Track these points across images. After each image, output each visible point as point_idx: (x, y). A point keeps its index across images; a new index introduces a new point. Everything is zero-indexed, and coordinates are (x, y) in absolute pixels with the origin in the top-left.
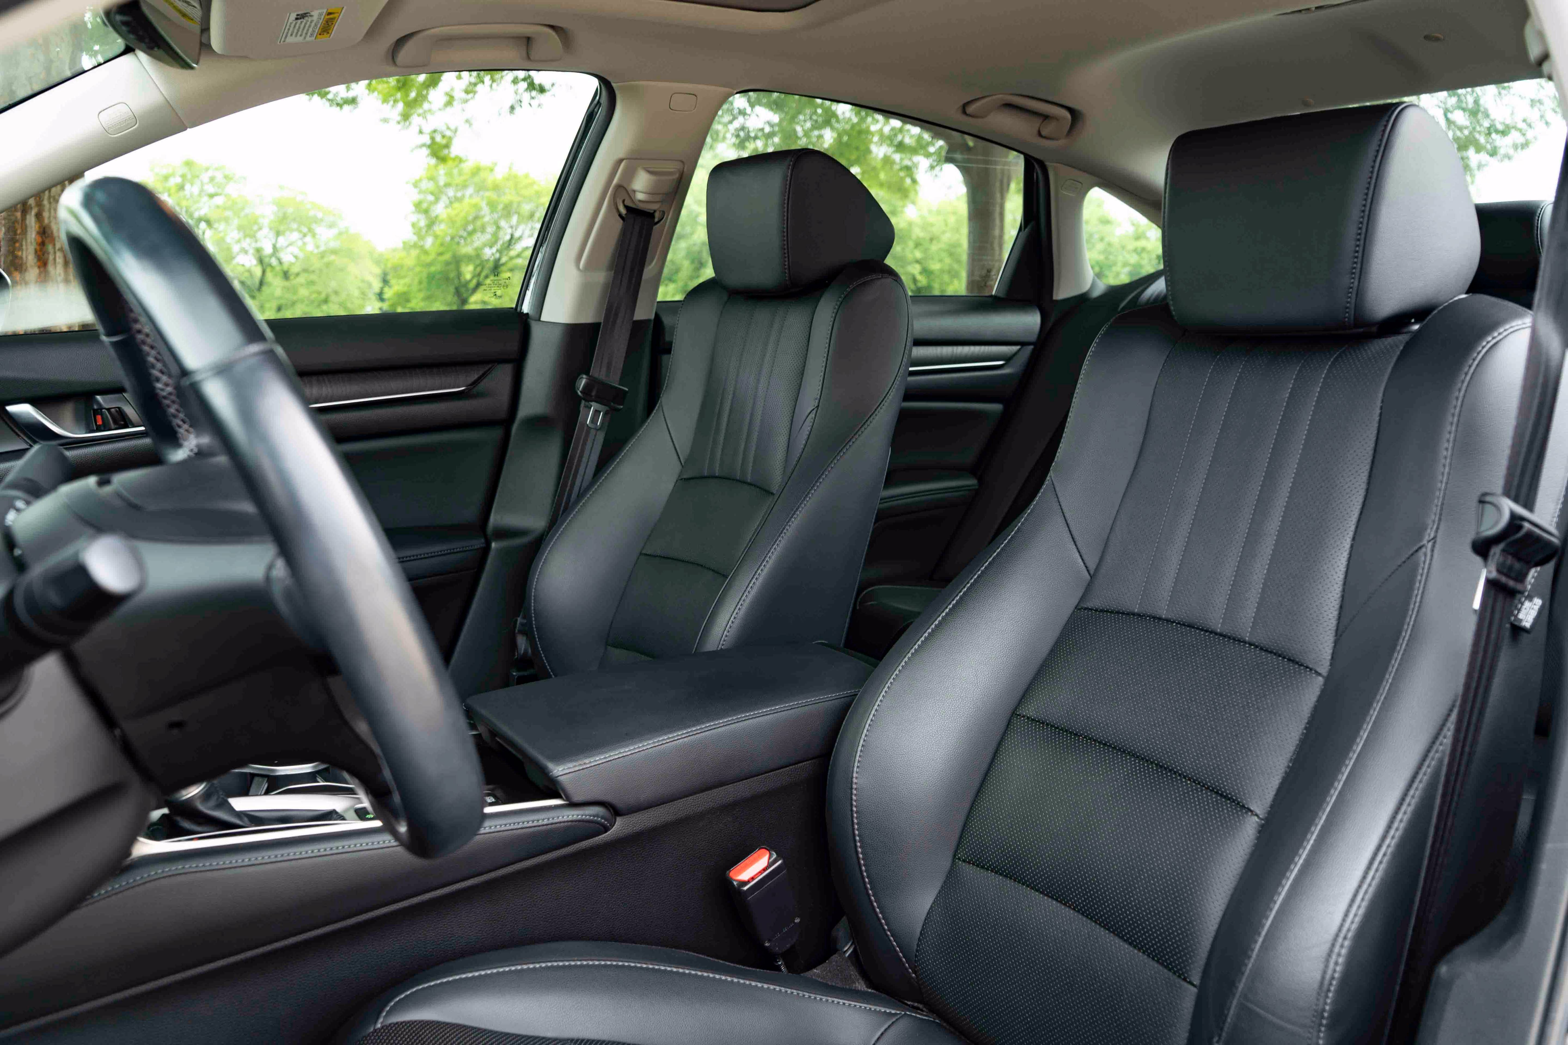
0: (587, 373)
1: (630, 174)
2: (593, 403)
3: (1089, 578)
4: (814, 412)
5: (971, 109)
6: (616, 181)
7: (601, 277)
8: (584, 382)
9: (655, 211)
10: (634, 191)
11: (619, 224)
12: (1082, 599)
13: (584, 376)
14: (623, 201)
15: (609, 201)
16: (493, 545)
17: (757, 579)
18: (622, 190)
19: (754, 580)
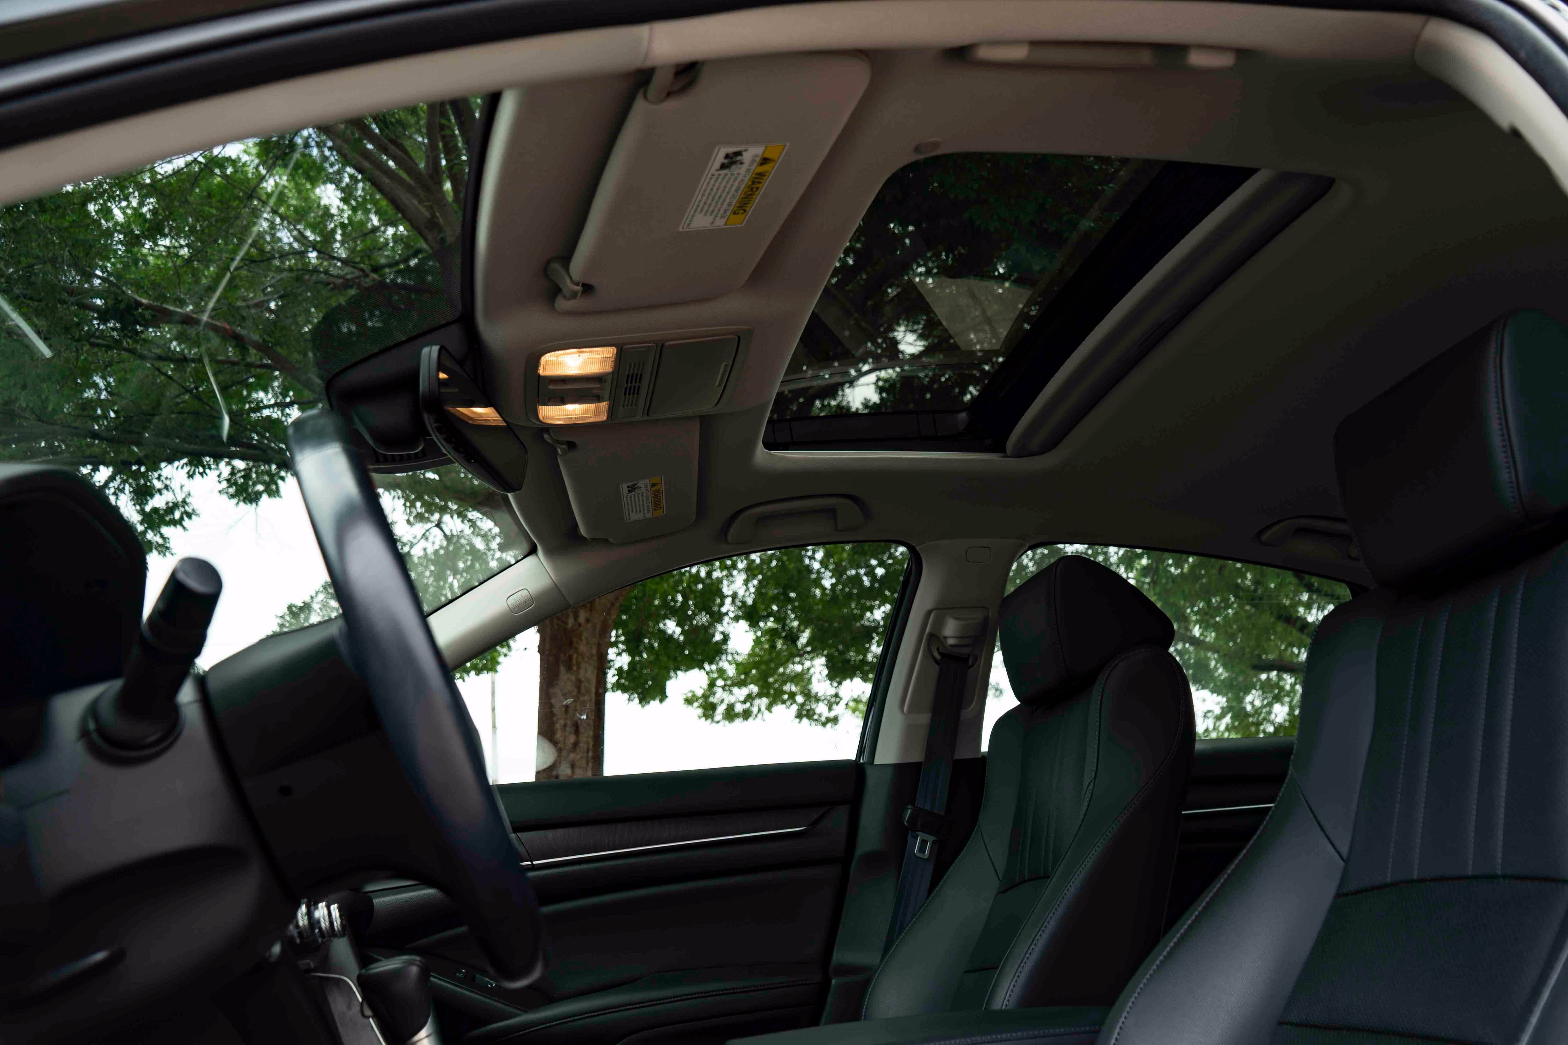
0: (913, 804)
1: (939, 623)
2: (919, 833)
3: (1342, 863)
4: (1092, 784)
5: (1265, 537)
6: (928, 630)
7: (925, 718)
8: (909, 812)
9: (969, 656)
10: (946, 638)
11: (936, 668)
12: (1340, 886)
13: (909, 807)
14: (938, 649)
15: (924, 651)
16: (833, 981)
17: (1035, 944)
18: (933, 639)
19: (1033, 946)
